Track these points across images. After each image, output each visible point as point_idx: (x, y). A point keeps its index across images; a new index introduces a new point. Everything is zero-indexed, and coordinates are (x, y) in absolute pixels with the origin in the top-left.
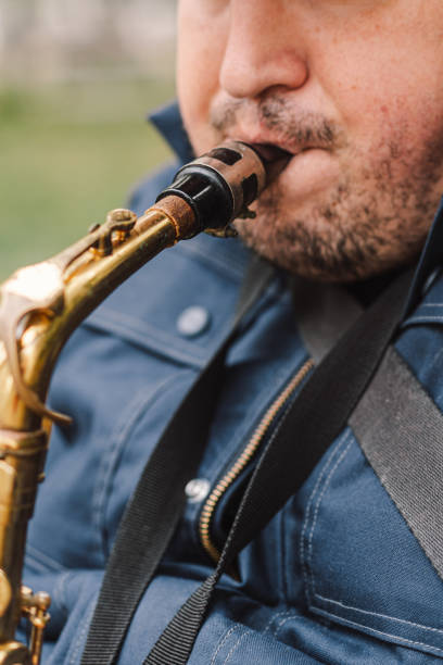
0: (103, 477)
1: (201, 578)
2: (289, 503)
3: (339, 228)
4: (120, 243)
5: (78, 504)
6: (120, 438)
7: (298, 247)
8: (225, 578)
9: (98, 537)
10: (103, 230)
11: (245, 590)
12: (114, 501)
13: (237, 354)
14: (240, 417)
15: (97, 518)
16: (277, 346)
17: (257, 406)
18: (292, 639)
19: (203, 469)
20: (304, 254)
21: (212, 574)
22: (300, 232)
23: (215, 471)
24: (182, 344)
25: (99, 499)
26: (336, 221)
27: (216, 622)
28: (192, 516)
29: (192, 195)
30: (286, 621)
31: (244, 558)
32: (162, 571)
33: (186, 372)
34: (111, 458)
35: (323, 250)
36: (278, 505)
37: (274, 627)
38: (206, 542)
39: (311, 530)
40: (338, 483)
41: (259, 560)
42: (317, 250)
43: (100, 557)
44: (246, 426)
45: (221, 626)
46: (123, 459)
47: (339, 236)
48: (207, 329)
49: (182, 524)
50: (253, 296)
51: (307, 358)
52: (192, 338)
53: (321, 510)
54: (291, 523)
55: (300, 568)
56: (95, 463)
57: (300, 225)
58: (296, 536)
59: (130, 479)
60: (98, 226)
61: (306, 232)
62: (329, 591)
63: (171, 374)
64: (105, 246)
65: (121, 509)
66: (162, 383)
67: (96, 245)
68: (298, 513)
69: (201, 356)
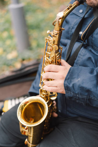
0: (70, 30)
1: (81, 42)
2: (91, 35)
3: (97, 2)
4: (70, 8)
5: (68, 32)
6: (72, 26)
7: (92, 5)
8: (84, 43)
9: (70, 36)
10: (68, 7)
11: (86, 44)
12: (72, 33)
13: (86, 16)
14: (86, 24)
15: (70, 34)
16: (91, 16)
17: (88, 23)
18: (91, 51)
19: (81, 30)
20: (93, 5)
21: (83, 42)
22: (92, 3)
23: (83, 31)
24: (80, 14)
25: (70, 32)
26: (97, 1)
27: (82, 48)
28: (80, 36)
29: (79, 0)
30: (90, 49)
31: (86, 41)
32: (77, 41)
33: (80, 18)
34: (71, 28)
35: (95, 5)
36: (90, 35)
37: (89, 49)
38: (82, 39)
39: (93, 39)
40: (96, 34)
41: (88, 41)
42: (94, 5)
43: (70, 38)
44: (87, 25)
45: (83, 49)
46: (73, 28)
47: (97, 3)
48: (83, 12)
49: (79, 36)
50: (88, 8)
51: (94, 18)
52: (81, 13)
53: (94, 37)
54: (91, 38)
55: (92, 43)
56: (69, 28)
57: (92, 2)
58: (92, 39)
59: (73, 30)
60: (68, 6)
61: (93, 3)
62: (95, 46)
63: (79, 18)
64: (69, 9)
65: (72, 34)
66: (77, 19)
67: (67, 9)
68: (92, 37)
69: (82, 16)
